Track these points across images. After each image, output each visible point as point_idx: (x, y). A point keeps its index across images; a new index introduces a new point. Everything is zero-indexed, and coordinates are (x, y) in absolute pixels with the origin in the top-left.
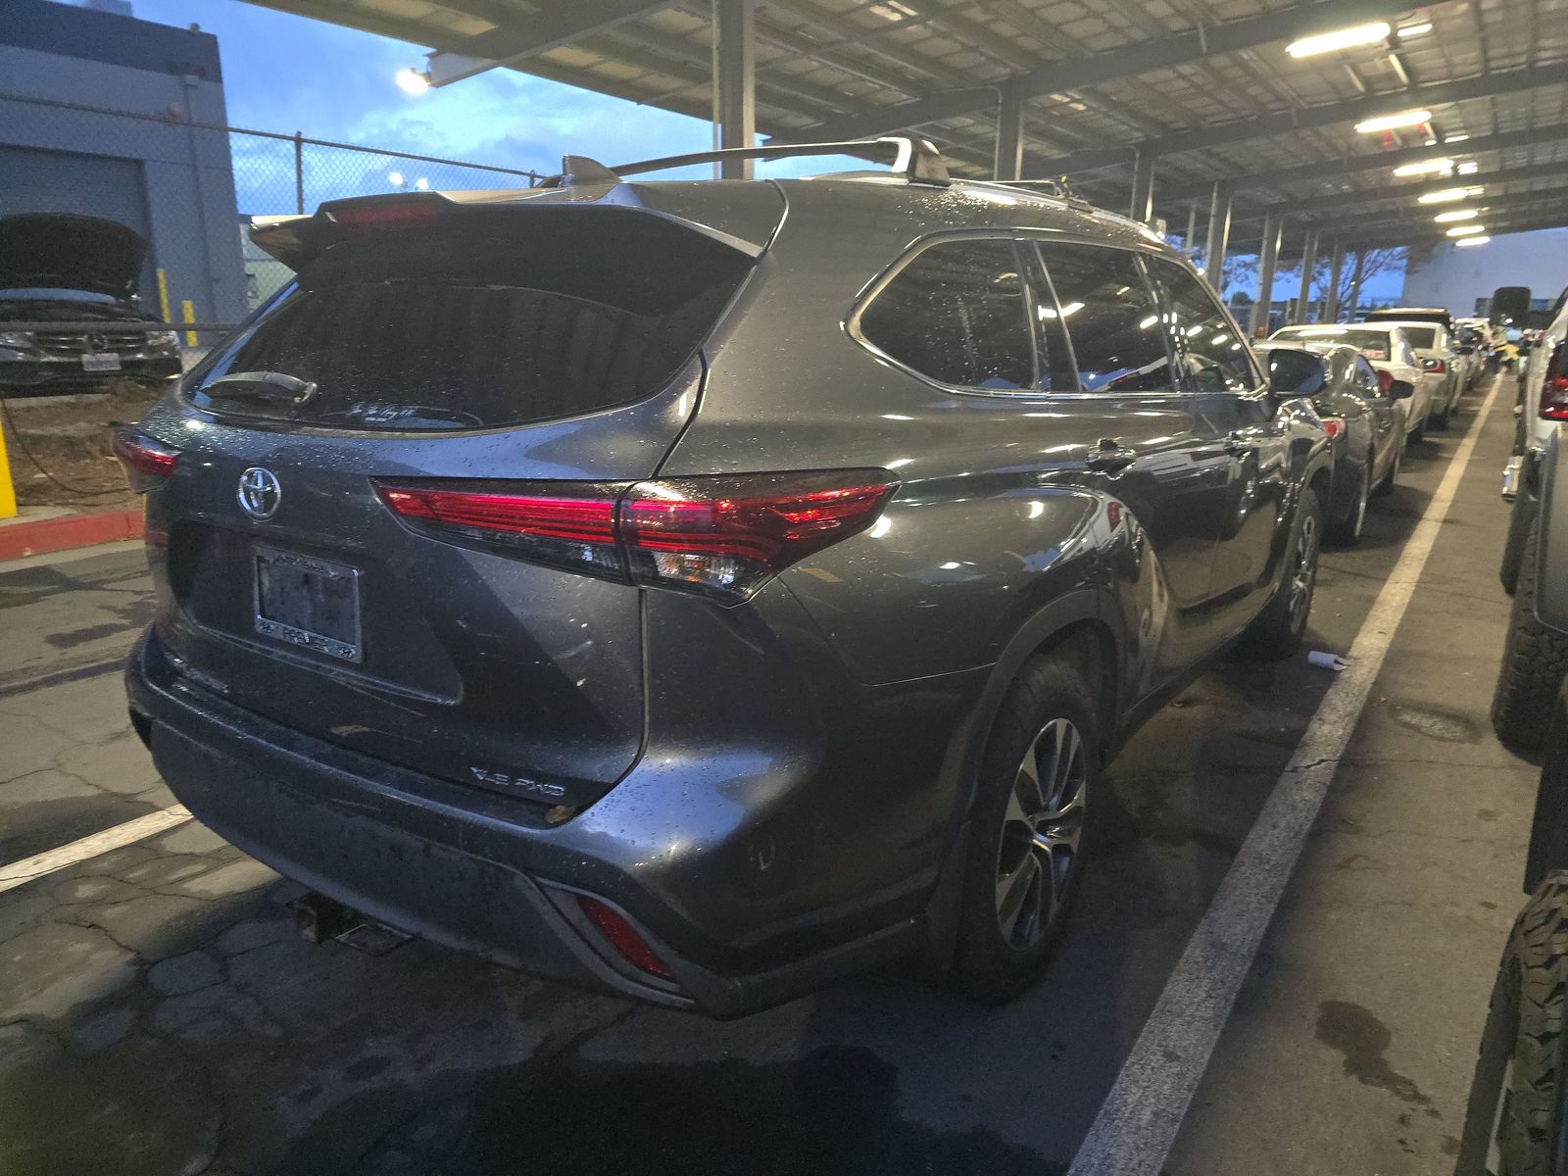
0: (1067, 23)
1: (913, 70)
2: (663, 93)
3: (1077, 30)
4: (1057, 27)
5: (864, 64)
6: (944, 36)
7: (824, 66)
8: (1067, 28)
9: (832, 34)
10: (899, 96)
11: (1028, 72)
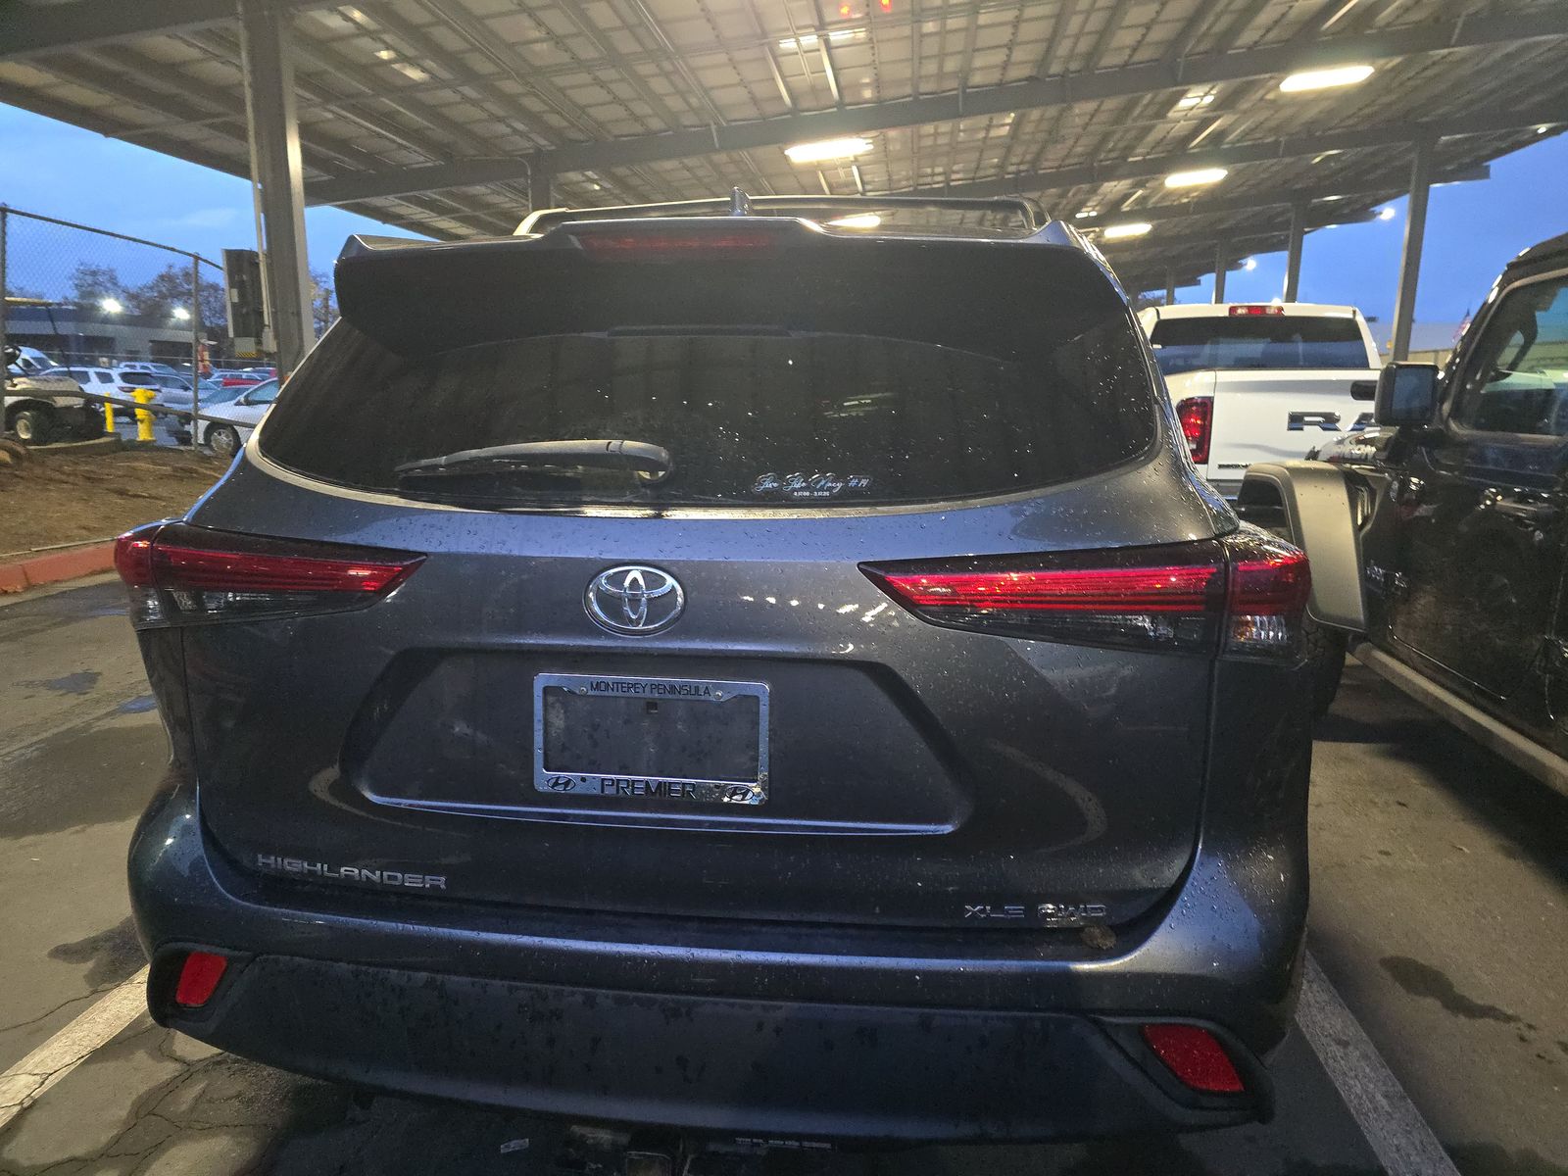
0: (590, 106)
1: (439, 134)
2: (141, 127)
3: (601, 114)
4: (583, 108)
5: (386, 119)
6: (474, 103)
7: (340, 117)
8: (591, 111)
9: (356, 85)
10: (417, 158)
11: (553, 148)
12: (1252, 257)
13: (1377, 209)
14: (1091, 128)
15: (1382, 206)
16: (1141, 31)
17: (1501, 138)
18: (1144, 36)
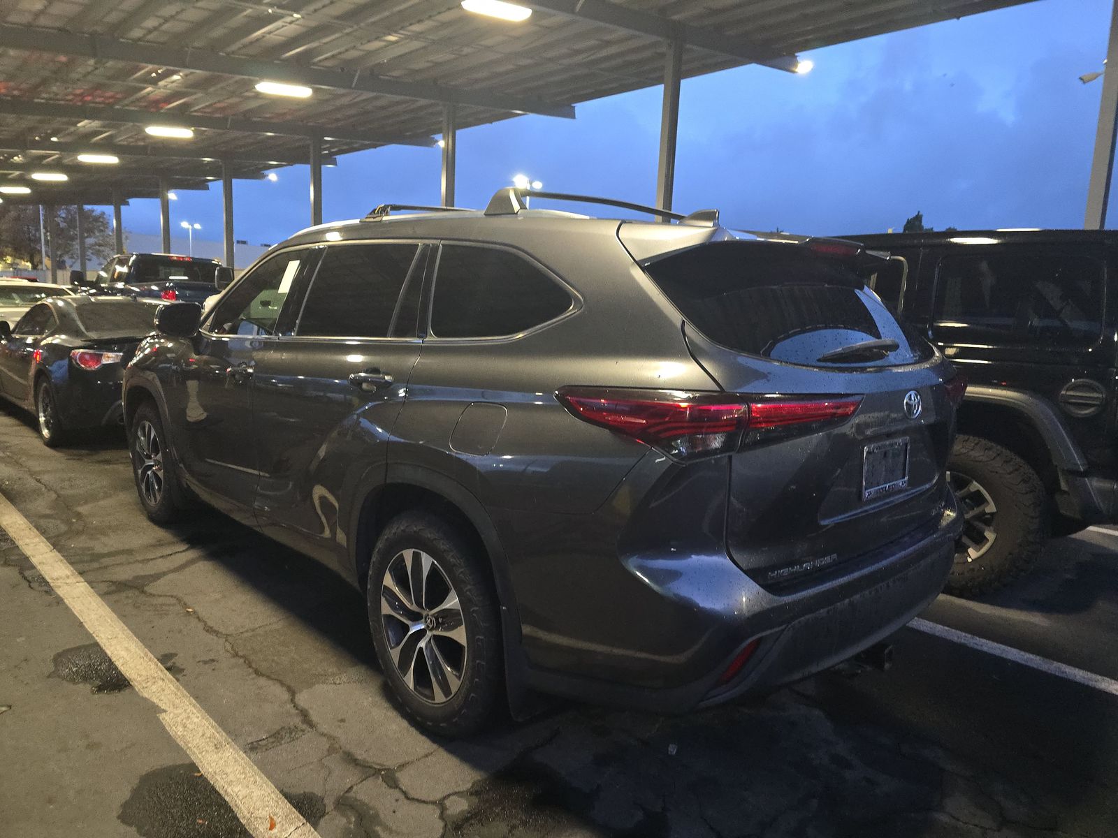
12: (173, 190)
13: (266, 172)
14: (90, 78)
15: (268, 171)
16: (162, 21)
17: (346, 144)
18: (160, 25)
